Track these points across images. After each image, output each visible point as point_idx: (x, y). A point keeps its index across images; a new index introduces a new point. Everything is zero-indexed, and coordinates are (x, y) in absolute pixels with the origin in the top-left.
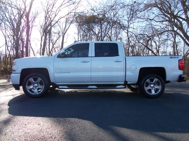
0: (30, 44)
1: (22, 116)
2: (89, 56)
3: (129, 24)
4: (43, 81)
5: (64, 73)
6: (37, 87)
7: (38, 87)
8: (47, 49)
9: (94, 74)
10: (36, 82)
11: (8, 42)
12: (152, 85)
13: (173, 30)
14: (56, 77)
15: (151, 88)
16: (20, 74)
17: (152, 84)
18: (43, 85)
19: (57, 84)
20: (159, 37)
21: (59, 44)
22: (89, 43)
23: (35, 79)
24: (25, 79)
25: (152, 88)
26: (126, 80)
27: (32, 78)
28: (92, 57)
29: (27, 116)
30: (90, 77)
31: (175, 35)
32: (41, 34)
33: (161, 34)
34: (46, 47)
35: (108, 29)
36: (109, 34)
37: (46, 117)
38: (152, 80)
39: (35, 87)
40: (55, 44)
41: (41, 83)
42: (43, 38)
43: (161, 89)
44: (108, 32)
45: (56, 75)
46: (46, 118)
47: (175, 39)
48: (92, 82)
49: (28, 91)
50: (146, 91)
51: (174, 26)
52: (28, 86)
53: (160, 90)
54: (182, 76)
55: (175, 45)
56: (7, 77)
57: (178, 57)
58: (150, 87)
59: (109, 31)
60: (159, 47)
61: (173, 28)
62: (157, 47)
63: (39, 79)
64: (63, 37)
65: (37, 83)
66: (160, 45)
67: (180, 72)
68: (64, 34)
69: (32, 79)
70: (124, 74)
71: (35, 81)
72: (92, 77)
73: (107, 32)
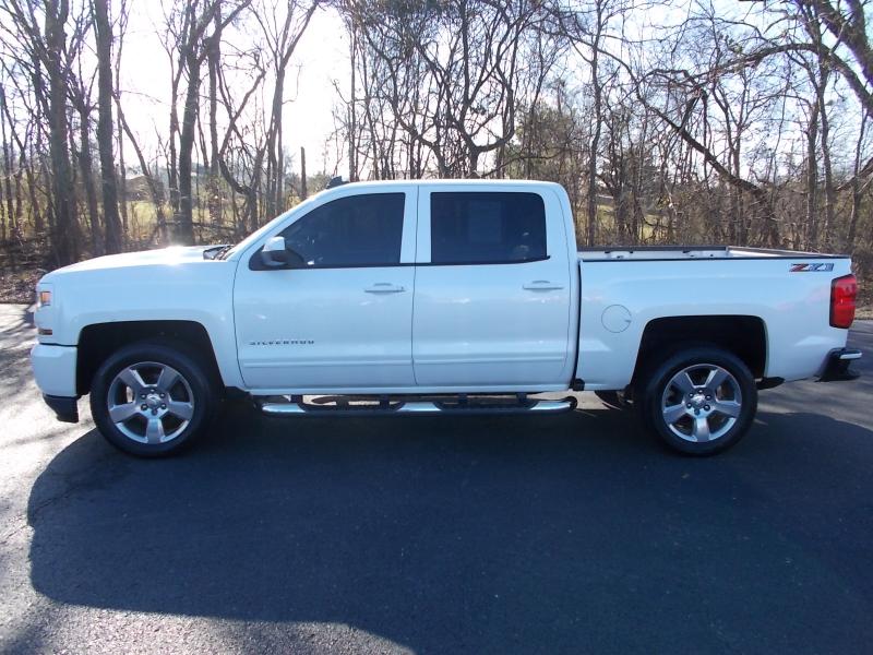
0: (121, 115)
1: (93, 611)
2: (402, 261)
3: (603, 18)
4: (186, 383)
5: (282, 346)
6: (159, 410)
7: (163, 408)
8: (201, 133)
9: (427, 349)
10: (155, 385)
11: (12, 96)
12: (699, 398)
13: (817, 47)
14: (246, 364)
15: (691, 411)
16: (74, 350)
17: (697, 391)
18: (187, 400)
19: (254, 392)
20: (747, 74)
21: (260, 105)
22: (403, 194)
23: (149, 374)
24: (102, 372)
25: (697, 413)
26: (577, 377)
27: (133, 369)
28: (416, 264)
29: (116, 609)
30: (410, 361)
31: (824, 74)
32: (171, 57)
33: (757, 58)
34: (199, 126)
35: (501, 43)
36: (502, 67)
37: (204, 616)
38: (699, 376)
39: (149, 410)
40: (238, 114)
41: (177, 391)
42: (184, 85)
43: (737, 415)
44: (499, 58)
45: (249, 354)
46: (204, 623)
47: (820, 91)
48: (417, 385)
49: (120, 426)
50: (671, 427)
51: (823, 27)
52: (117, 404)
53: (732, 421)
54: (844, 357)
55: (818, 126)
56: (22, 287)
57: (831, 267)
58: (689, 408)
59: (504, 57)
60: (741, 127)
61: (816, 37)
62: (733, 126)
63: (169, 374)
64: (280, 74)
65: (156, 391)
66: (748, 114)
67: (836, 339)
68: (284, 61)
69: (135, 372)
70: (571, 349)
71: (146, 383)
72: (416, 361)
73: (494, 61)
